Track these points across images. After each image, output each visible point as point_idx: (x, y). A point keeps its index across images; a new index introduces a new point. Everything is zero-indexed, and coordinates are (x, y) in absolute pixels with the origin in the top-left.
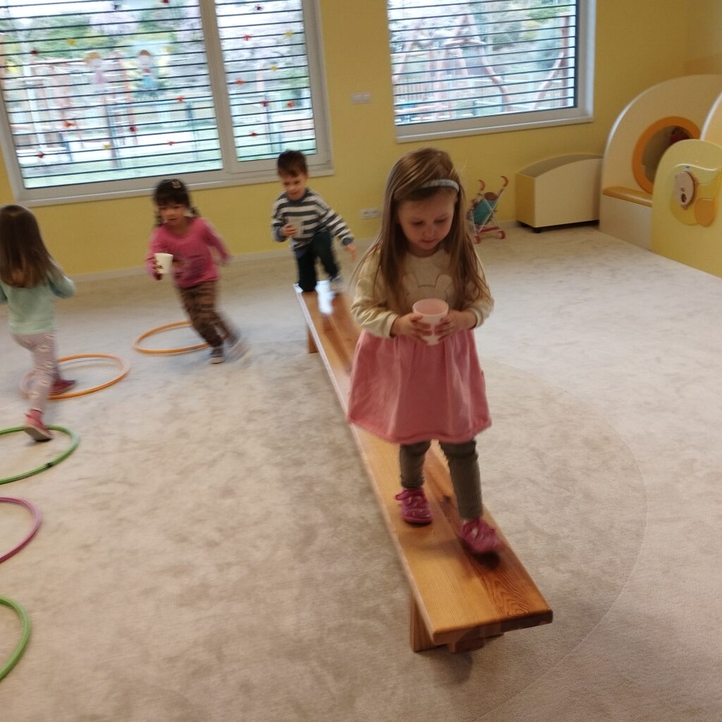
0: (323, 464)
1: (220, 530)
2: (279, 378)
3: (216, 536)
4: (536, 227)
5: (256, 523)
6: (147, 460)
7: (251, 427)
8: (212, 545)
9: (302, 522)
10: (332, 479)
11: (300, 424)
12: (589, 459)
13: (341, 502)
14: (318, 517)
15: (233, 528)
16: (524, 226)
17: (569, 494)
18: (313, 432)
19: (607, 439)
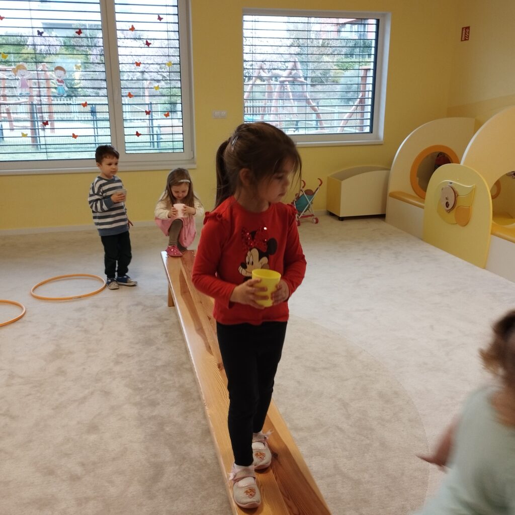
0: (173, 405)
1: (83, 465)
2: (144, 327)
3: (79, 470)
4: (341, 216)
5: (114, 459)
6: (29, 395)
7: (117, 369)
8: (74, 478)
9: (153, 460)
10: (180, 420)
11: (157, 368)
12: (383, 410)
13: (186, 442)
14: (166, 455)
15: (94, 463)
16: (332, 215)
17: (368, 442)
18: (167, 376)
19: (396, 393)
